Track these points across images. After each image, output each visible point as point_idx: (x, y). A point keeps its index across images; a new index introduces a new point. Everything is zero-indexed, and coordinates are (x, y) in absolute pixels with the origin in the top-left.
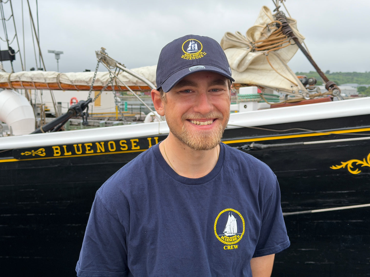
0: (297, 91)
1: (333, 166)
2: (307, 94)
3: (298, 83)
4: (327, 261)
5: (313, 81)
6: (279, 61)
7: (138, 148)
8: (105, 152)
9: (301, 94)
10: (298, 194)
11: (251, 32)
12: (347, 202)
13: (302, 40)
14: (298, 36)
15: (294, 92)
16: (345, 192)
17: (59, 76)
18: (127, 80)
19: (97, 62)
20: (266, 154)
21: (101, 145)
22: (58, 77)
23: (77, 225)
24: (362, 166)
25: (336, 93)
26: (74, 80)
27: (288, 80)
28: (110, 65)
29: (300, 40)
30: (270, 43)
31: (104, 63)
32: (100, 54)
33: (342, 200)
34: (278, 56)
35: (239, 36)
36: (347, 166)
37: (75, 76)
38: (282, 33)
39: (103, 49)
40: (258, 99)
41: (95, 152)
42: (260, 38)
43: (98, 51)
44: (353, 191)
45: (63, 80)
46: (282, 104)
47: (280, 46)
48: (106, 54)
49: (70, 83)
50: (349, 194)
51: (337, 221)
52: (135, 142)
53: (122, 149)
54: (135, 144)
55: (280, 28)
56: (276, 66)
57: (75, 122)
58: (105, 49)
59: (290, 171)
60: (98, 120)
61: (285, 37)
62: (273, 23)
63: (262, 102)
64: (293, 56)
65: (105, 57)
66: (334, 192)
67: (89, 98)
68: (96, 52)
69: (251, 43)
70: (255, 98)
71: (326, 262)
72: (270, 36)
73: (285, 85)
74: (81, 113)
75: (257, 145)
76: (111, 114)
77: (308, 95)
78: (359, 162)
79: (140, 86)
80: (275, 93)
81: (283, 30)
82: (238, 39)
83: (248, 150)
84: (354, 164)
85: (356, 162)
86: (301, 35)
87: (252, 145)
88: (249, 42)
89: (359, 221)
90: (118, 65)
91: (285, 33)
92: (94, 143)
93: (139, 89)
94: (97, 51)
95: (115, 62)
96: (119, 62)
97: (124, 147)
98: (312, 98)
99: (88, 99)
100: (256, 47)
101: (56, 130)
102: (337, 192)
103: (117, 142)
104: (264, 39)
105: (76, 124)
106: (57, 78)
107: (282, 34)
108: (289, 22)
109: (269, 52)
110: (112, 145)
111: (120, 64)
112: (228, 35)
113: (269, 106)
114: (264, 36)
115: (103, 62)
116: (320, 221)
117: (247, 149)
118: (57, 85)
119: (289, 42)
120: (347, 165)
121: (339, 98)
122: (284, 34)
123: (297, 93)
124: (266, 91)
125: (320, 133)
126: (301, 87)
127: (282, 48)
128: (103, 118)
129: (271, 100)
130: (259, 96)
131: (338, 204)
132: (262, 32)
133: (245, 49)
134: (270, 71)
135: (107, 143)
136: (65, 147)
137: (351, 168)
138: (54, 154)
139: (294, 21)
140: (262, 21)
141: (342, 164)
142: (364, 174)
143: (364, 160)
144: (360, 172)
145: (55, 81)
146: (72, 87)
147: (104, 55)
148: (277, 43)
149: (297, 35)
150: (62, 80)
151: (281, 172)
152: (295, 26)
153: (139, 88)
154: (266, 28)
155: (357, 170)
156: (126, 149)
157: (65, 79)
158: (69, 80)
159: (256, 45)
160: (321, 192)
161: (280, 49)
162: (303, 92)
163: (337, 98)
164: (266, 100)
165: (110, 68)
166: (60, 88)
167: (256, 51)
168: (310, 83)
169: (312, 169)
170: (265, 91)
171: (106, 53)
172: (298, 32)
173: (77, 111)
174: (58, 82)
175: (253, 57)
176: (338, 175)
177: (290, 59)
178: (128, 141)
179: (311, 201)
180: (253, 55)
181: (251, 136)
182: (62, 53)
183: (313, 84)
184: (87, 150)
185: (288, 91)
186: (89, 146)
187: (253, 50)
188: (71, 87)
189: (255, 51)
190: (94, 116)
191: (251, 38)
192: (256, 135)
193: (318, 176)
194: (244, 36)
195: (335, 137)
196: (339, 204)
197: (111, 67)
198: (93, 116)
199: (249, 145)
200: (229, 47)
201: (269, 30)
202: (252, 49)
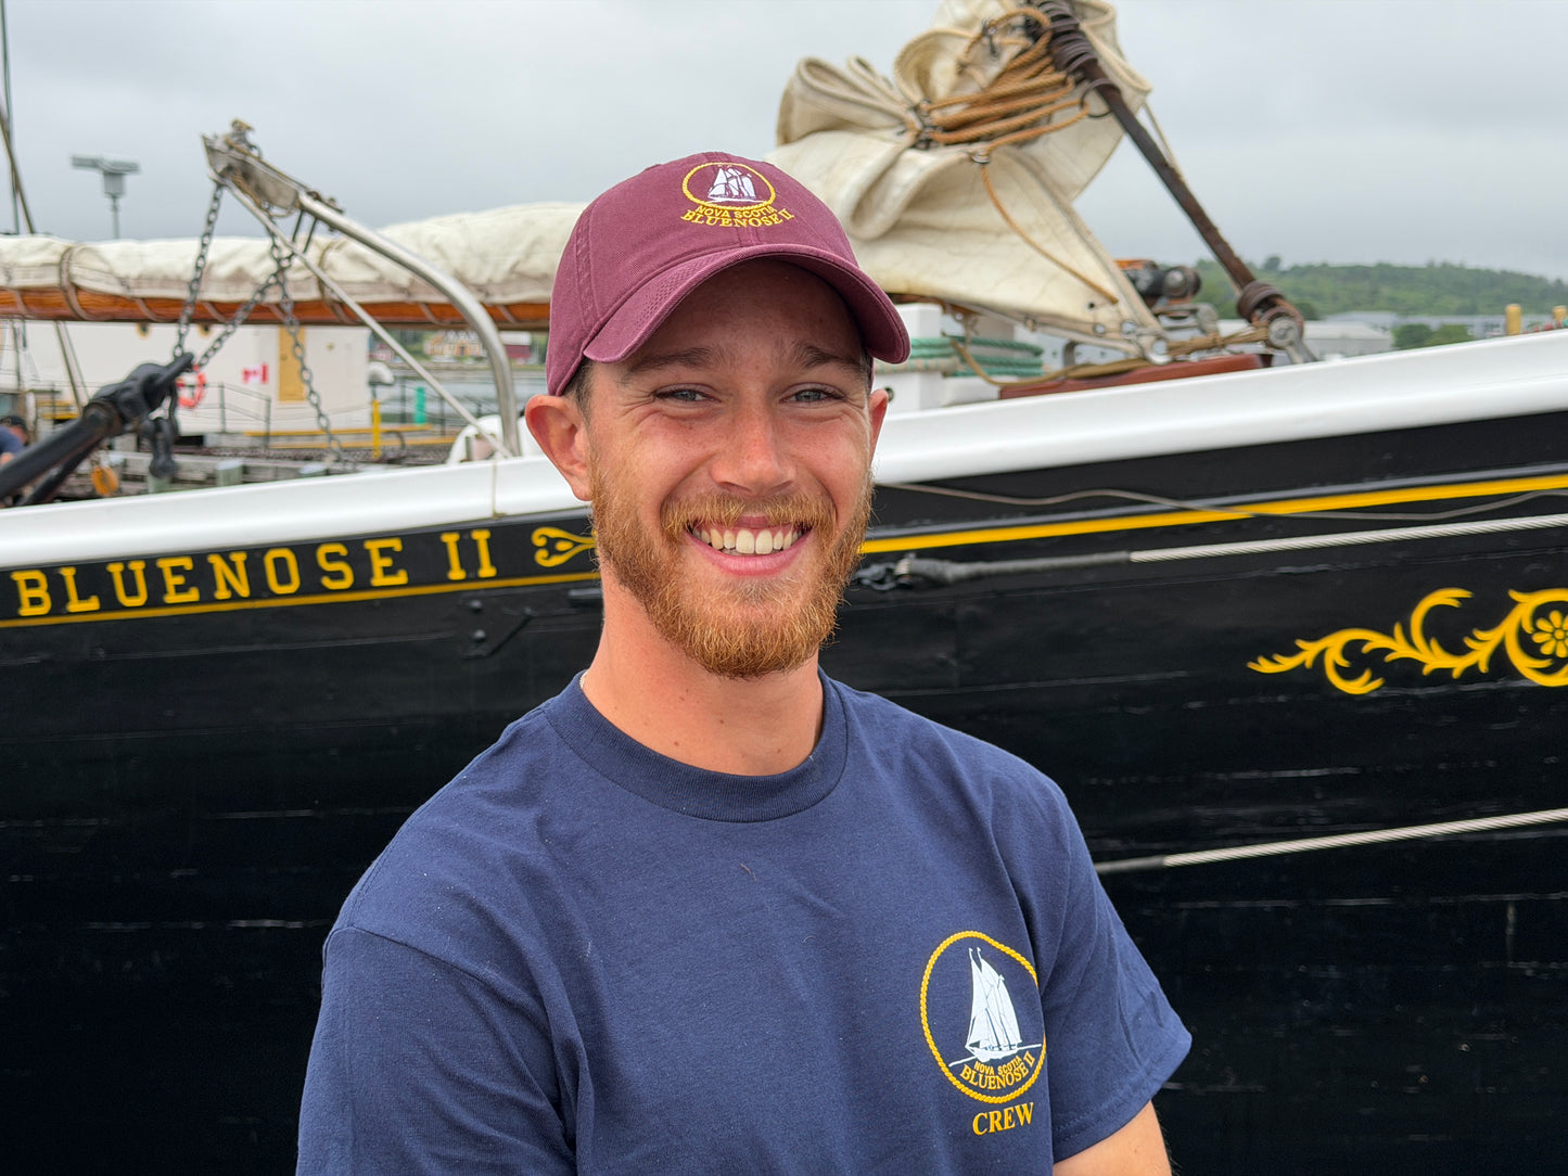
0: (1113, 326)
1: (1262, 660)
2: (1159, 338)
3: (1121, 290)
4: (1233, 1079)
5: (1185, 279)
6: (1039, 193)
7: (401, 578)
8: (252, 598)
9: (1133, 337)
10: (1109, 783)
11: (917, 59)
12: (1321, 821)
13: (1139, 98)
14: (1121, 77)
15: (1100, 329)
16: (1315, 773)
17: (68, 255)
18: (369, 276)
19: (212, 186)
20: (971, 608)
21: (232, 566)
22: (64, 262)
23: (132, 927)
24: (1389, 658)
25: (1283, 337)
26: (134, 273)
27: (1075, 274)
28: (272, 203)
29: (1128, 95)
30: (999, 108)
31: (244, 191)
32: (224, 148)
33: (1298, 809)
34: (1037, 171)
35: (863, 78)
36: (1320, 658)
37: (142, 256)
38: (1052, 63)
39: (240, 130)
40: (944, 362)
41: (208, 596)
42: (955, 88)
43: (216, 137)
44: (1350, 770)
45: (87, 273)
46: (1049, 383)
47: (1044, 121)
48: (255, 152)
49: (117, 290)
50: (1331, 785)
51: (1278, 903)
52: (384, 552)
53: (327, 582)
54: (388, 562)
55: (1043, 41)
56: (1023, 214)
57: (191, 471)
58: (249, 128)
59: (1073, 681)
60: (295, 459)
61: (1064, 83)
62: (1009, 17)
63: (965, 375)
64: (1099, 170)
65: (244, 163)
66: (1265, 775)
67: (178, 352)
68: (205, 139)
69: (916, 109)
70: (931, 356)
71: (1231, 1085)
72: (1000, 76)
73: (1063, 299)
74: (141, 422)
75: (928, 566)
76: (353, 437)
77: (1161, 346)
78: (1376, 640)
79: (428, 305)
80: (1023, 335)
81: (1056, 51)
82: (855, 88)
83: (886, 587)
84: (1351, 649)
85: (1364, 642)
86: (1133, 76)
87: (903, 568)
88: (905, 106)
89: (1374, 901)
90: (307, 201)
91: (1065, 62)
92: (200, 557)
93: (422, 315)
94: (209, 135)
95: (294, 186)
96: (313, 187)
97: (338, 576)
98: (1181, 357)
99: (176, 358)
100: (935, 127)
101: (38, 499)
102: (1276, 774)
103: (305, 550)
104: (971, 91)
105: (199, 476)
106: (59, 265)
107: (1051, 69)
108: (1084, 17)
109: (995, 148)
110: (280, 564)
111: (317, 197)
112: (809, 71)
113: (994, 391)
114: (971, 77)
115: (240, 188)
116: (1202, 905)
117: (881, 582)
118: (59, 297)
119: (1082, 104)
120: (1321, 656)
121: (1297, 357)
122: (1057, 70)
123: (1115, 335)
124: (985, 328)
125: (1204, 513)
126: (1132, 306)
127: (1051, 131)
128: (319, 453)
129: (1005, 365)
130: (950, 350)
131: (1280, 830)
132: (965, 60)
133: (889, 134)
134: (999, 234)
135: (258, 555)
136: (68, 574)
137: (1338, 668)
138: (19, 605)
139: (1103, 11)
140: (962, 12)
141: (1299, 650)
142: (1396, 692)
143: (1398, 629)
144: (1377, 683)
145: (51, 279)
146: (127, 309)
147: (240, 156)
148: (1029, 109)
149: (1117, 74)
150: (82, 277)
151: (1033, 685)
152: (1108, 35)
153: (426, 311)
154: (978, 40)
155: (1367, 675)
156: (347, 582)
157: (95, 270)
158: (111, 273)
159: (937, 116)
160: (1208, 775)
161: (1045, 137)
162: (1140, 330)
163: (1289, 356)
164: (981, 369)
165: (271, 218)
166: (73, 310)
167: (936, 147)
168: (1175, 289)
169: (1170, 675)
170: (978, 327)
171: (251, 147)
172: (1120, 60)
173: (126, 411)
174: (65, 283)
175: (921, 170)
176: (1281, 699)
177: (1086, 185)
178: (355, 548)
179: (1167, 815)
180: (921, 165)
181: (901, 523)
182: (133, 168)
183: (1183, 297)
184: (171, 589)
185: (1075, 326)
186: (176, 571)
187: (921, 141)
188: (124, 306)
189: (932, 144)
190: (276, 443)
191: (916, 88)
192: (927, 521)
193: (1195, 705)
194: (886, 80)
195: (1269, 528)
196: (1287, 830)
197: (275, 211)
198: (274, 443)
199: (891, 566)
200: (816, 125)
201: (994, 52)
202: (918, 136)
